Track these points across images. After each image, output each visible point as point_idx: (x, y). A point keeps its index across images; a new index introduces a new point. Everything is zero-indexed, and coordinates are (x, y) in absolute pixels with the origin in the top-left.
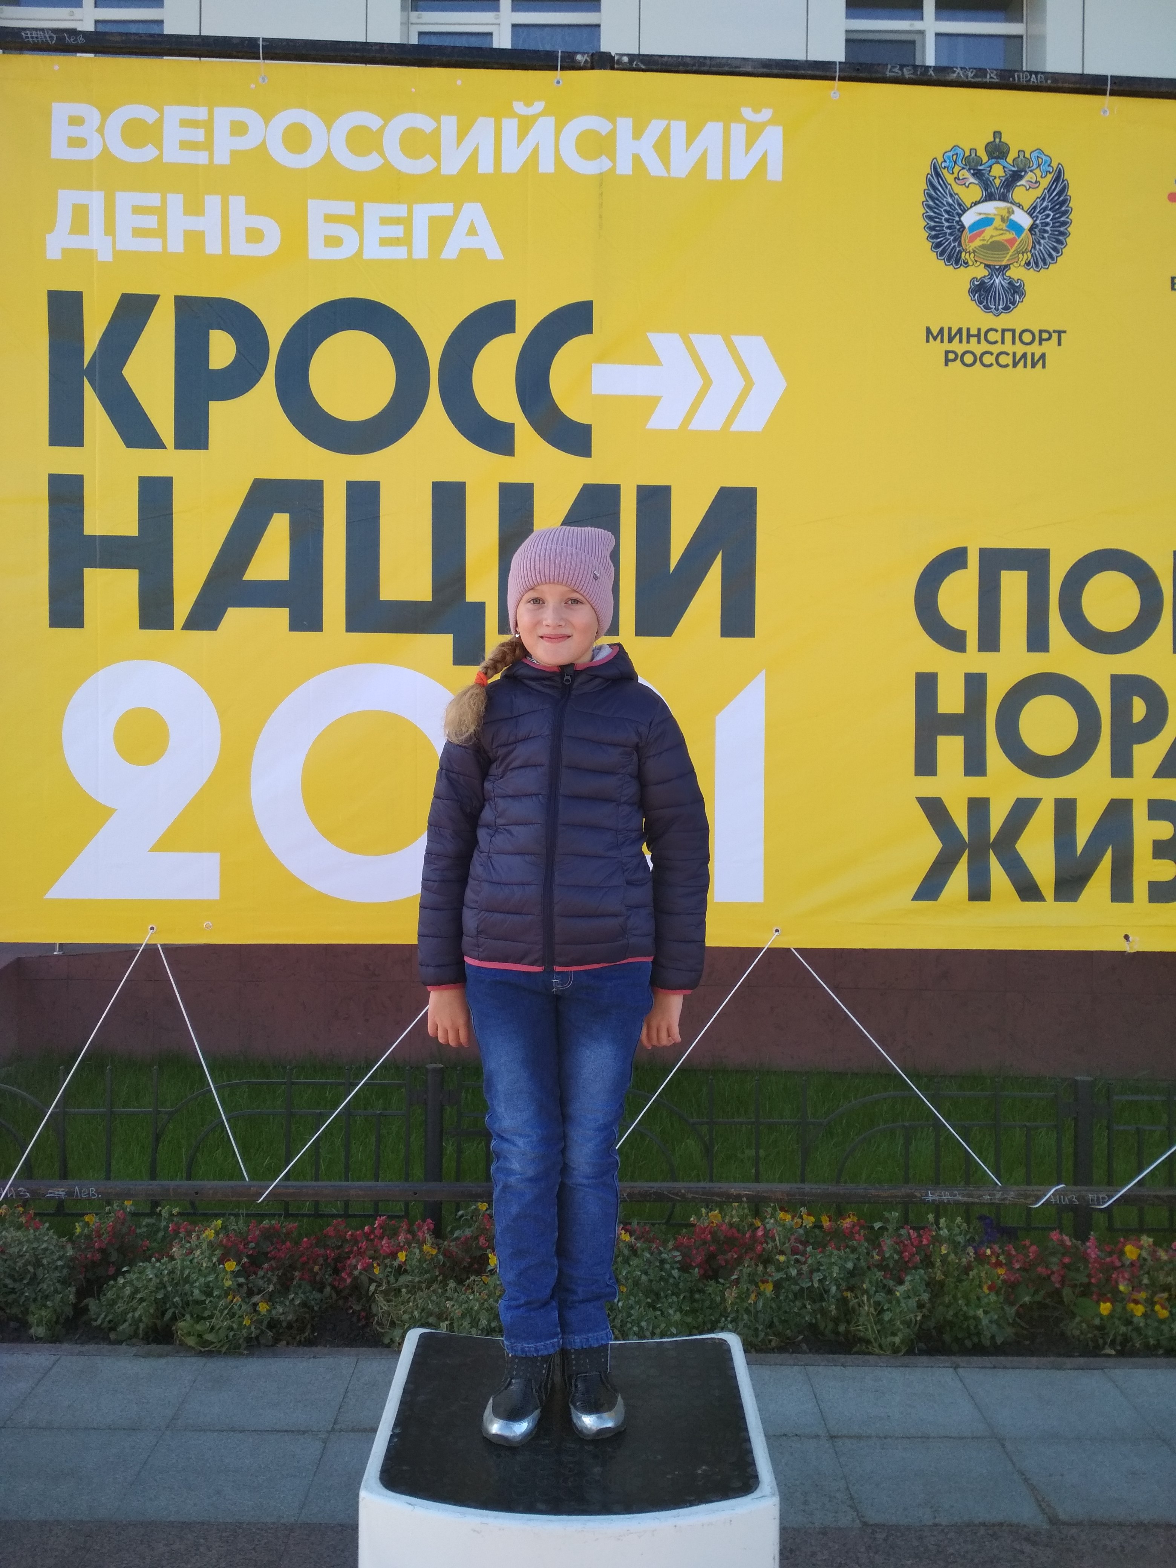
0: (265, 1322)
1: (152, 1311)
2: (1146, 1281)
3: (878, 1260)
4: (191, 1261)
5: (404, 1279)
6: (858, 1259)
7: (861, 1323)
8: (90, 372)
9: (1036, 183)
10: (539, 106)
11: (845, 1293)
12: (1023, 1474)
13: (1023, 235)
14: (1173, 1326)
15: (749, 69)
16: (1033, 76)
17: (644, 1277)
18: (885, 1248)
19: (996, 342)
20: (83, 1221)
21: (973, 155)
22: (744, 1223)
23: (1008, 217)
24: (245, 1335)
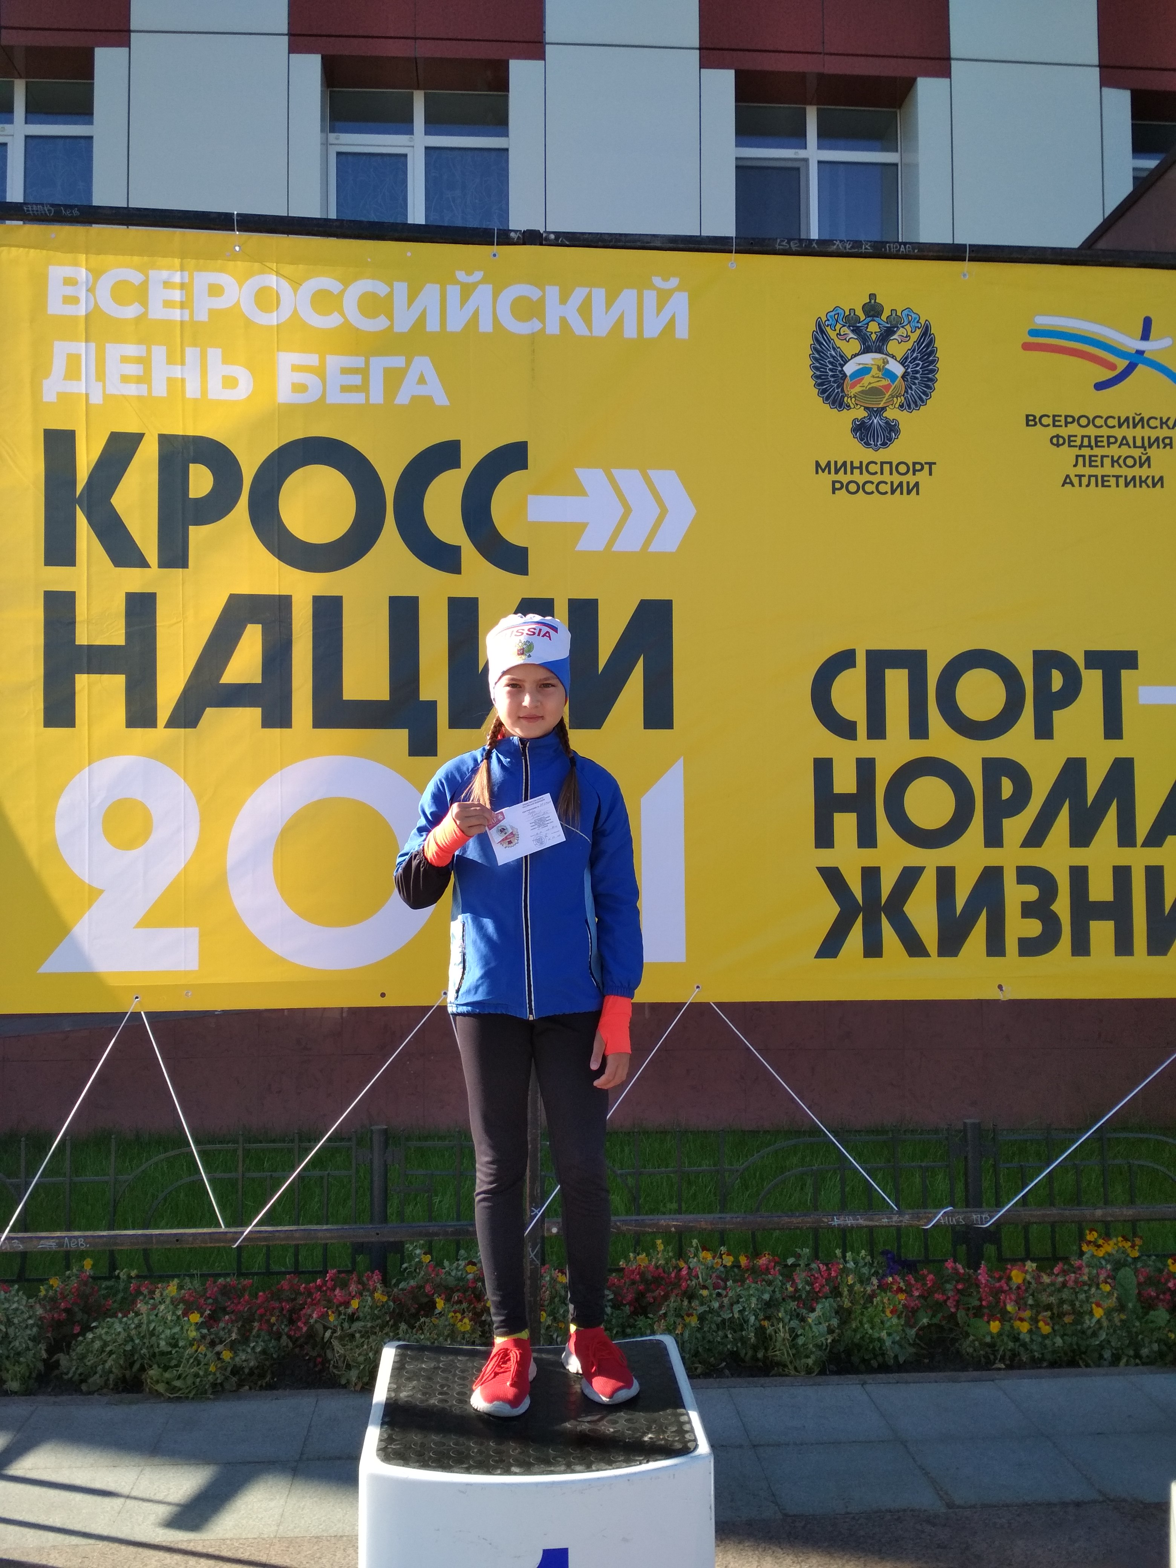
0: (229, 1369)
1: (121, 1362)
2: (1030, 1302)
3: (791, 1292)
4: (156, 1315)
5: (358, 1325)
6: (774, 1291)
7: (777, 1348)
8: (82, 501)
9: (906, 337)
10: (478, 275)
11: (762, 1322)
12: (923, 1469)
13: (896, 382)
14: (1055, 1340)
15: (659, 244)
16: (902, 246)
18: (798, 1281)
19: (876, 473)
20: (47, 1284)
21: (852, 314)
22: (670, 1265)
23: (883, 367)
24: (212, 1380)
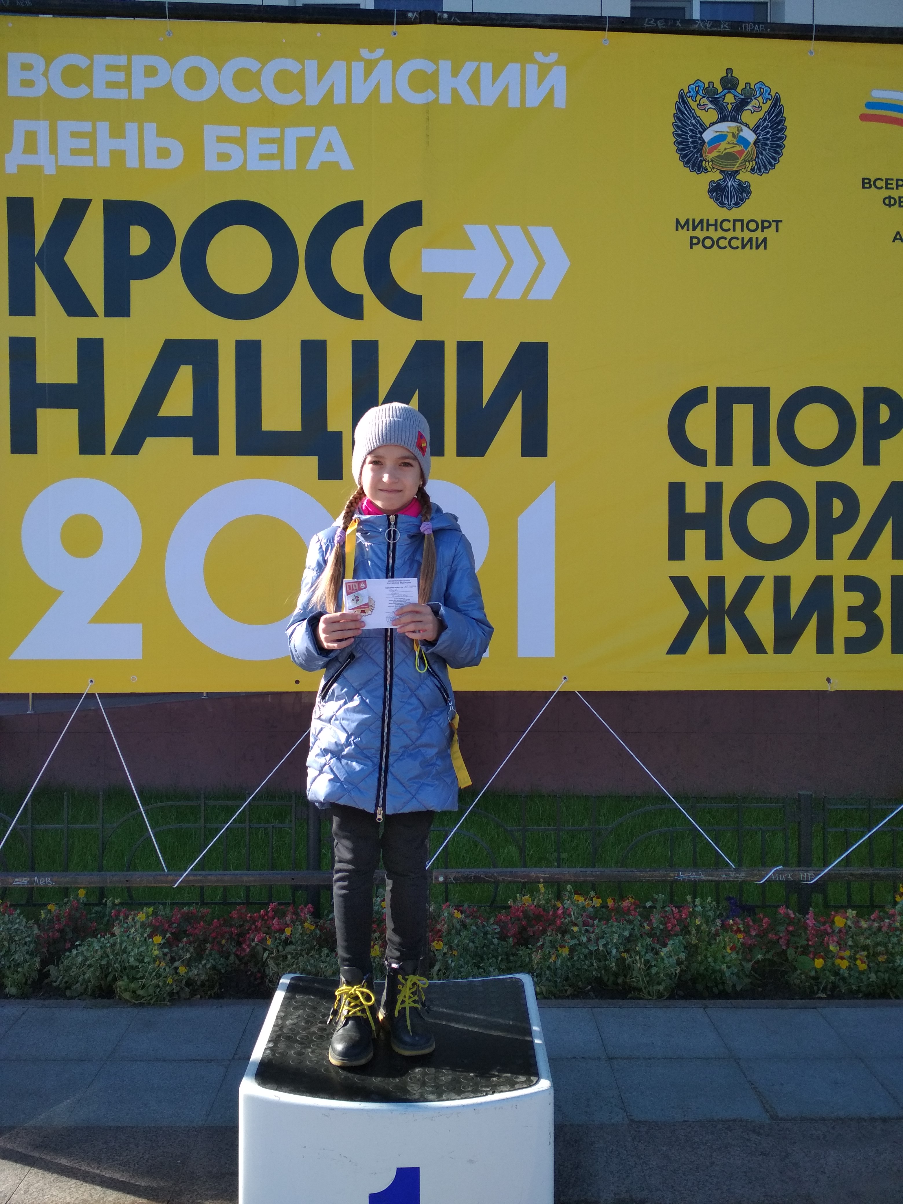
0: (184, 981)
1: (98, 974)
2: (850, 943)
3: (648, 930)
4: (128, 937)
5: (290, 948)
6: (633, 929)
7: (634, 975)
8: (40, 259)
9: (759, 107)
10: (380, 52)
11: (623, 954)
12: (752, 1084)
13: (749, 148)
14: (869, 976)
15: (539, 22)
16: (757, 26)
17: (471, 944)
18: (654, 921)
19: (729, 230)
20: (47, 909)
21: (711, 87)
22: (549, 905)
23: (738, 134)
24: (169, 991)
